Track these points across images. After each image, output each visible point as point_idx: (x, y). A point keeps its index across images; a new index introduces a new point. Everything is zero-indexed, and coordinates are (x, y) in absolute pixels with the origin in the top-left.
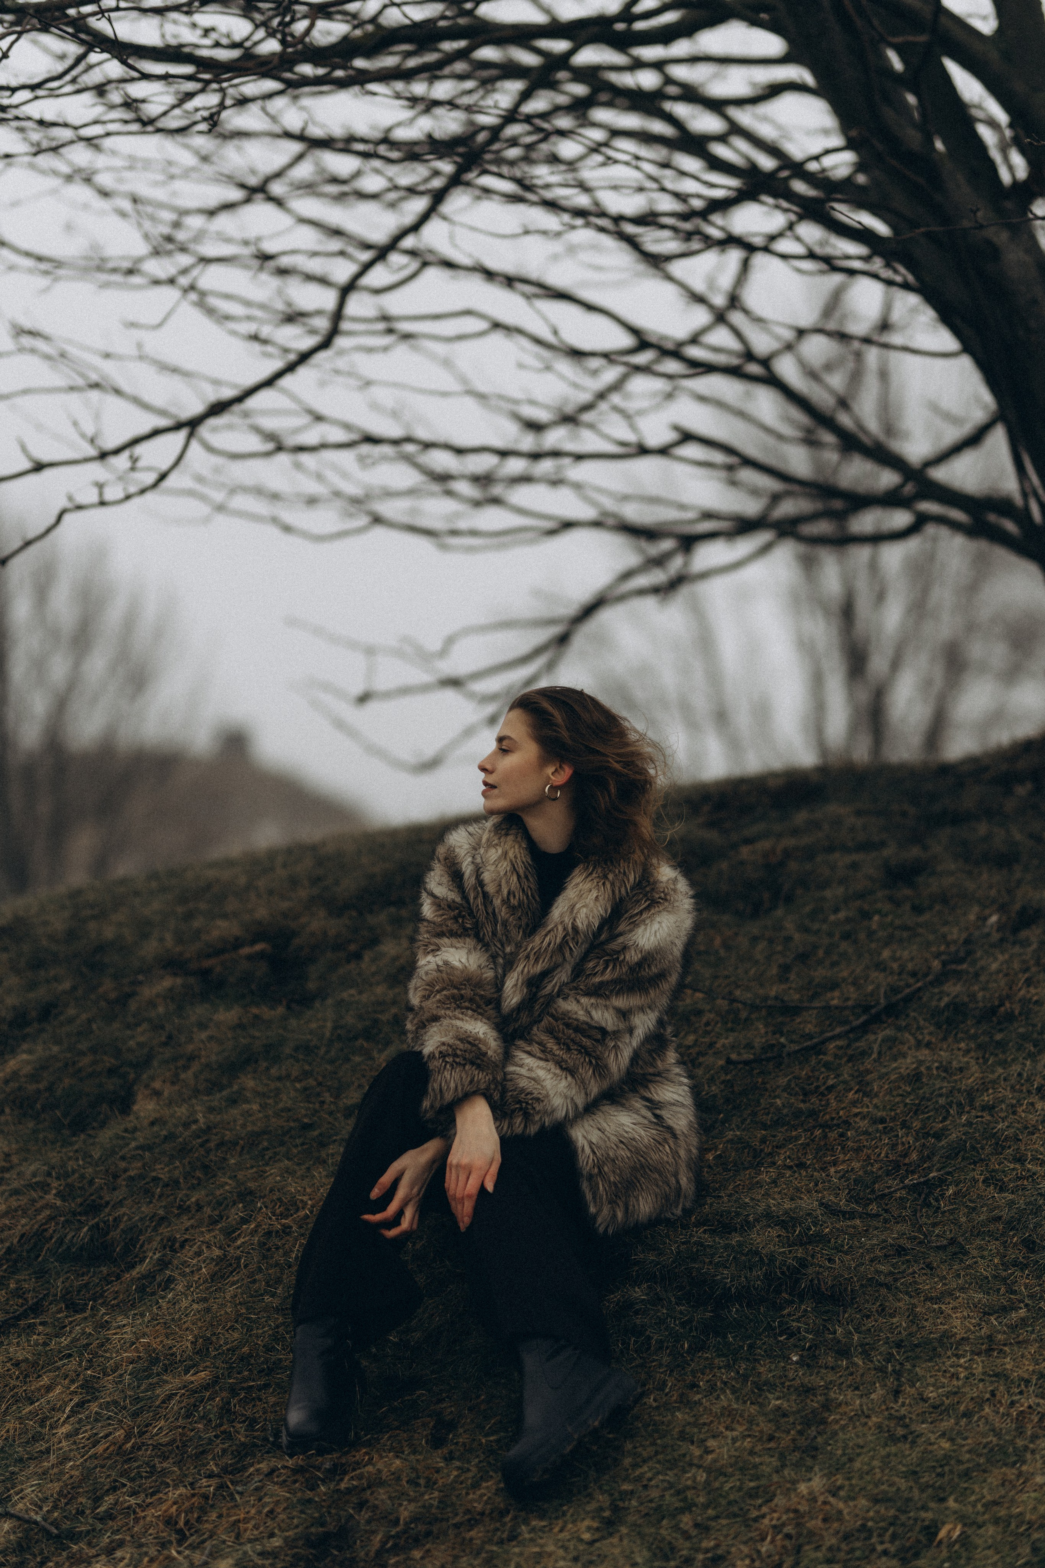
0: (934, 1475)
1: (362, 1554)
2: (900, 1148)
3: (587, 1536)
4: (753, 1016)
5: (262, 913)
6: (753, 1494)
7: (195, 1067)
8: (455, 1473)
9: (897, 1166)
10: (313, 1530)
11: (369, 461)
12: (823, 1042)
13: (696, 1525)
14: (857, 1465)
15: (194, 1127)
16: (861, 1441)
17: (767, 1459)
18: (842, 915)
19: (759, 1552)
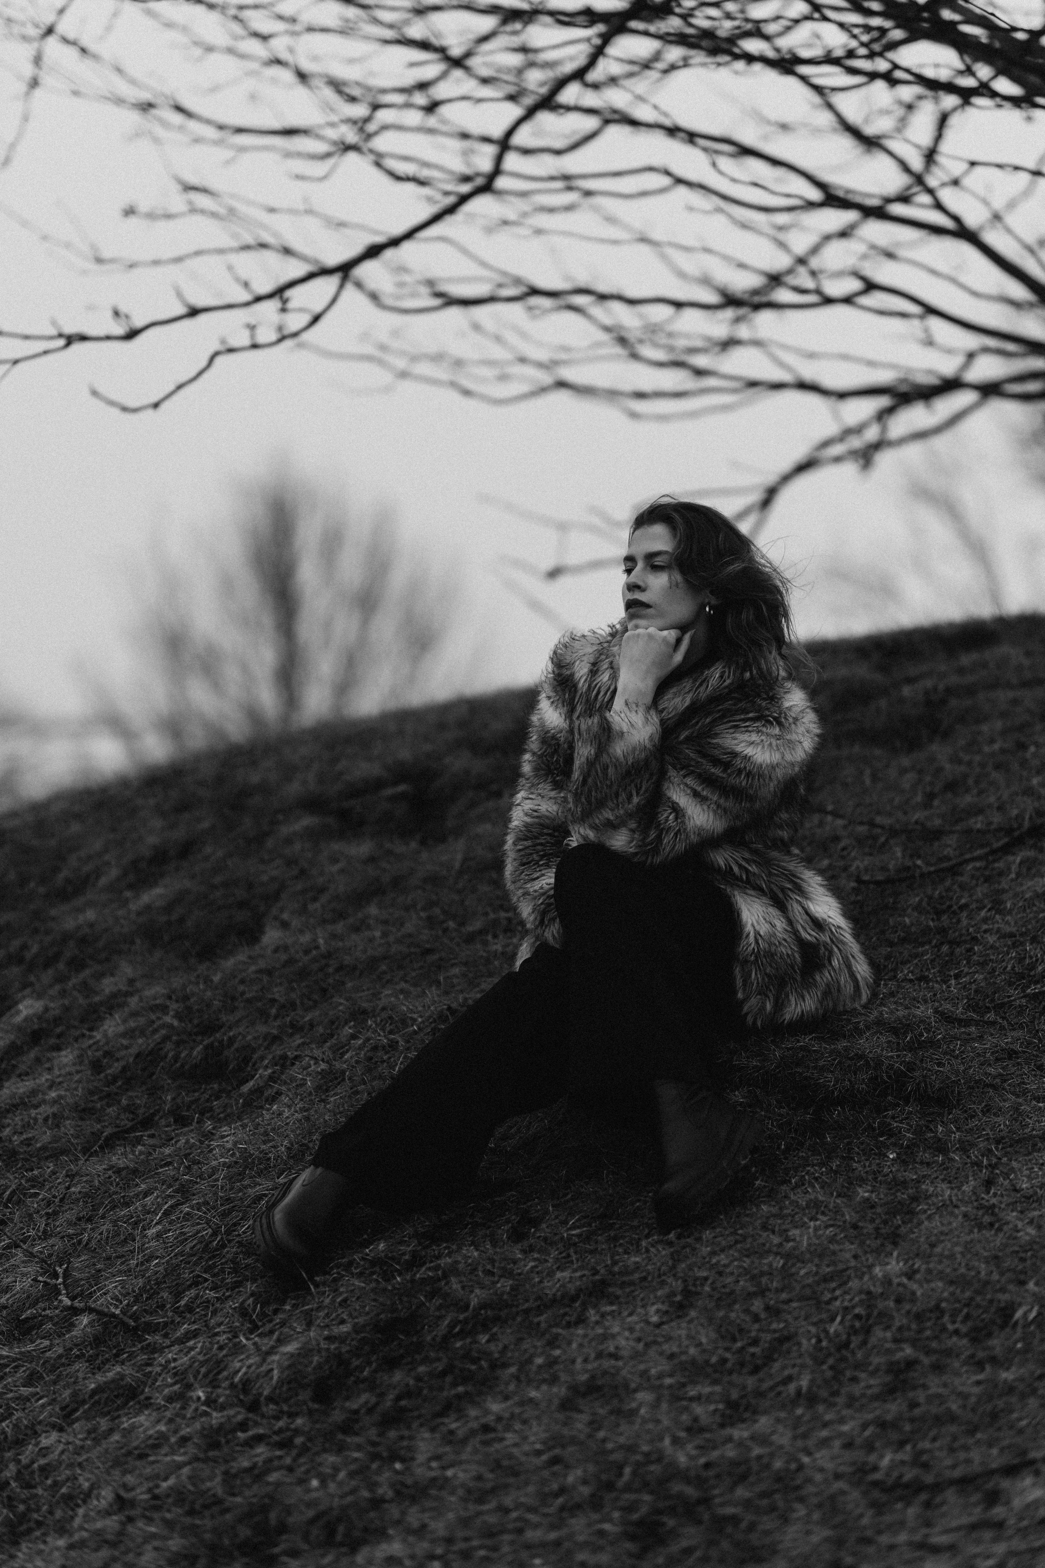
0: (1016, 1261)
1: (429, 1338)
2: (1027, 961)
3: (655, 1319)
4: (892, 842)
5: (405, 754)
6: (826, 1279)
7: (324, 899)
8: (532, 1264)
9: (1021, 976)
10: (382, 1316)
11: (537, 312)
12: (961, 864)
13: (767, 1308)
14: (938, 1250)
15: (314, 952)
16: (945, 1229)
17: (848, 1246)
18: (996, 747)
19: (826, 1332)
